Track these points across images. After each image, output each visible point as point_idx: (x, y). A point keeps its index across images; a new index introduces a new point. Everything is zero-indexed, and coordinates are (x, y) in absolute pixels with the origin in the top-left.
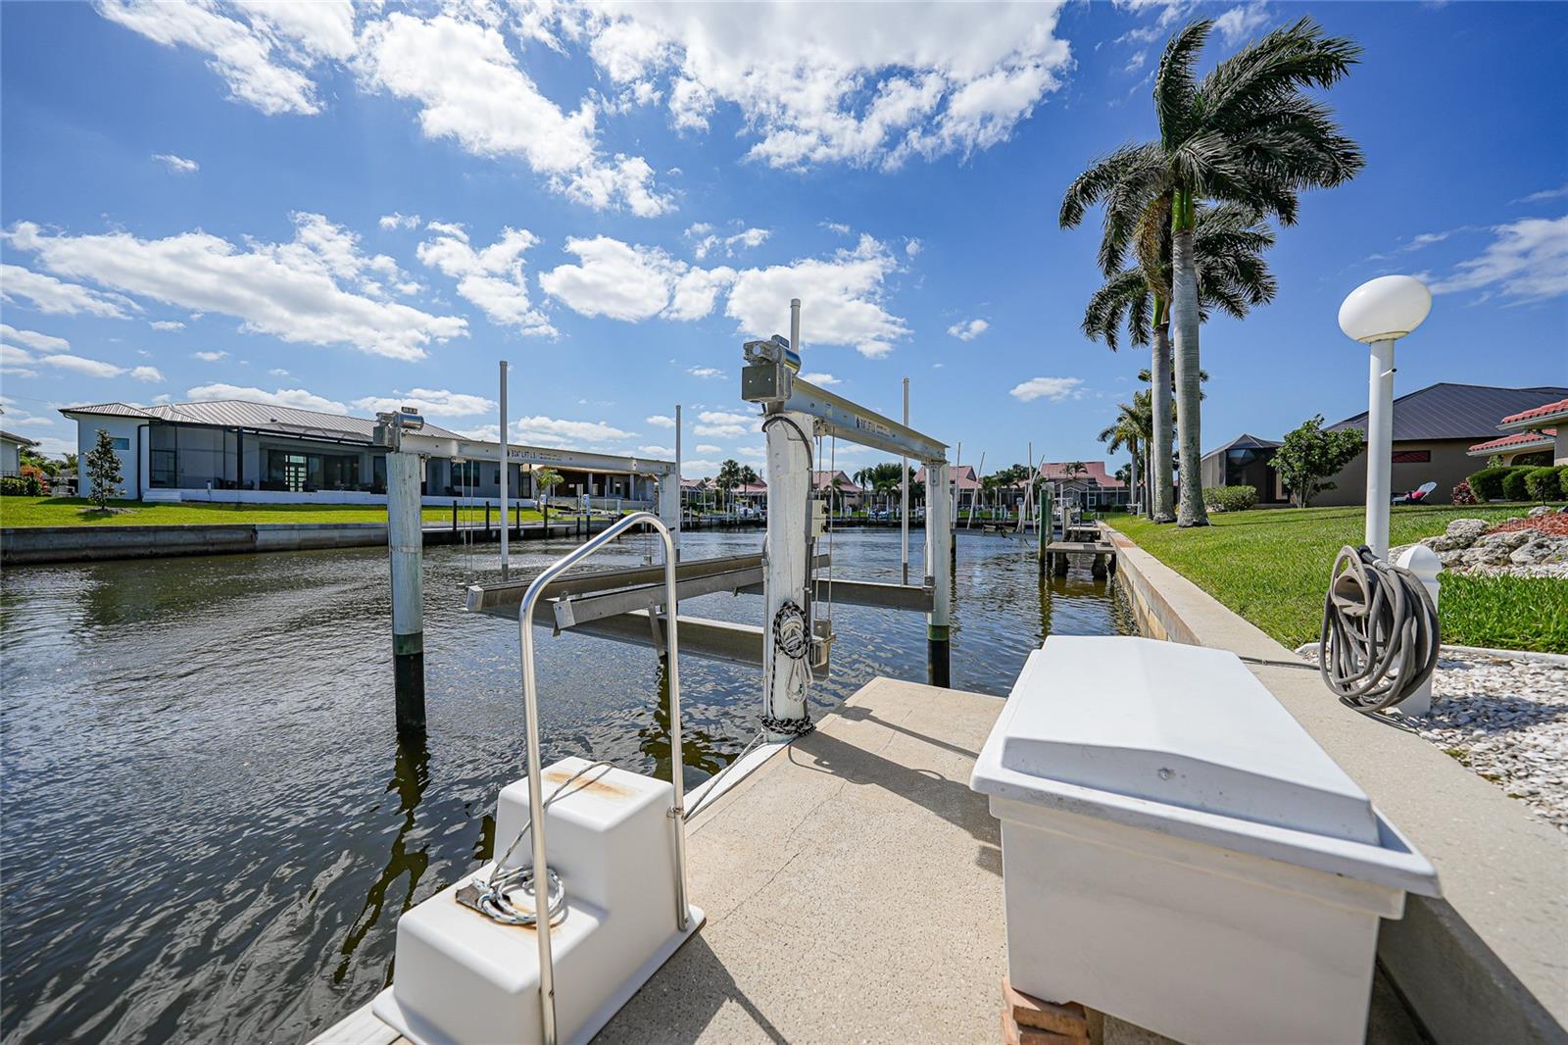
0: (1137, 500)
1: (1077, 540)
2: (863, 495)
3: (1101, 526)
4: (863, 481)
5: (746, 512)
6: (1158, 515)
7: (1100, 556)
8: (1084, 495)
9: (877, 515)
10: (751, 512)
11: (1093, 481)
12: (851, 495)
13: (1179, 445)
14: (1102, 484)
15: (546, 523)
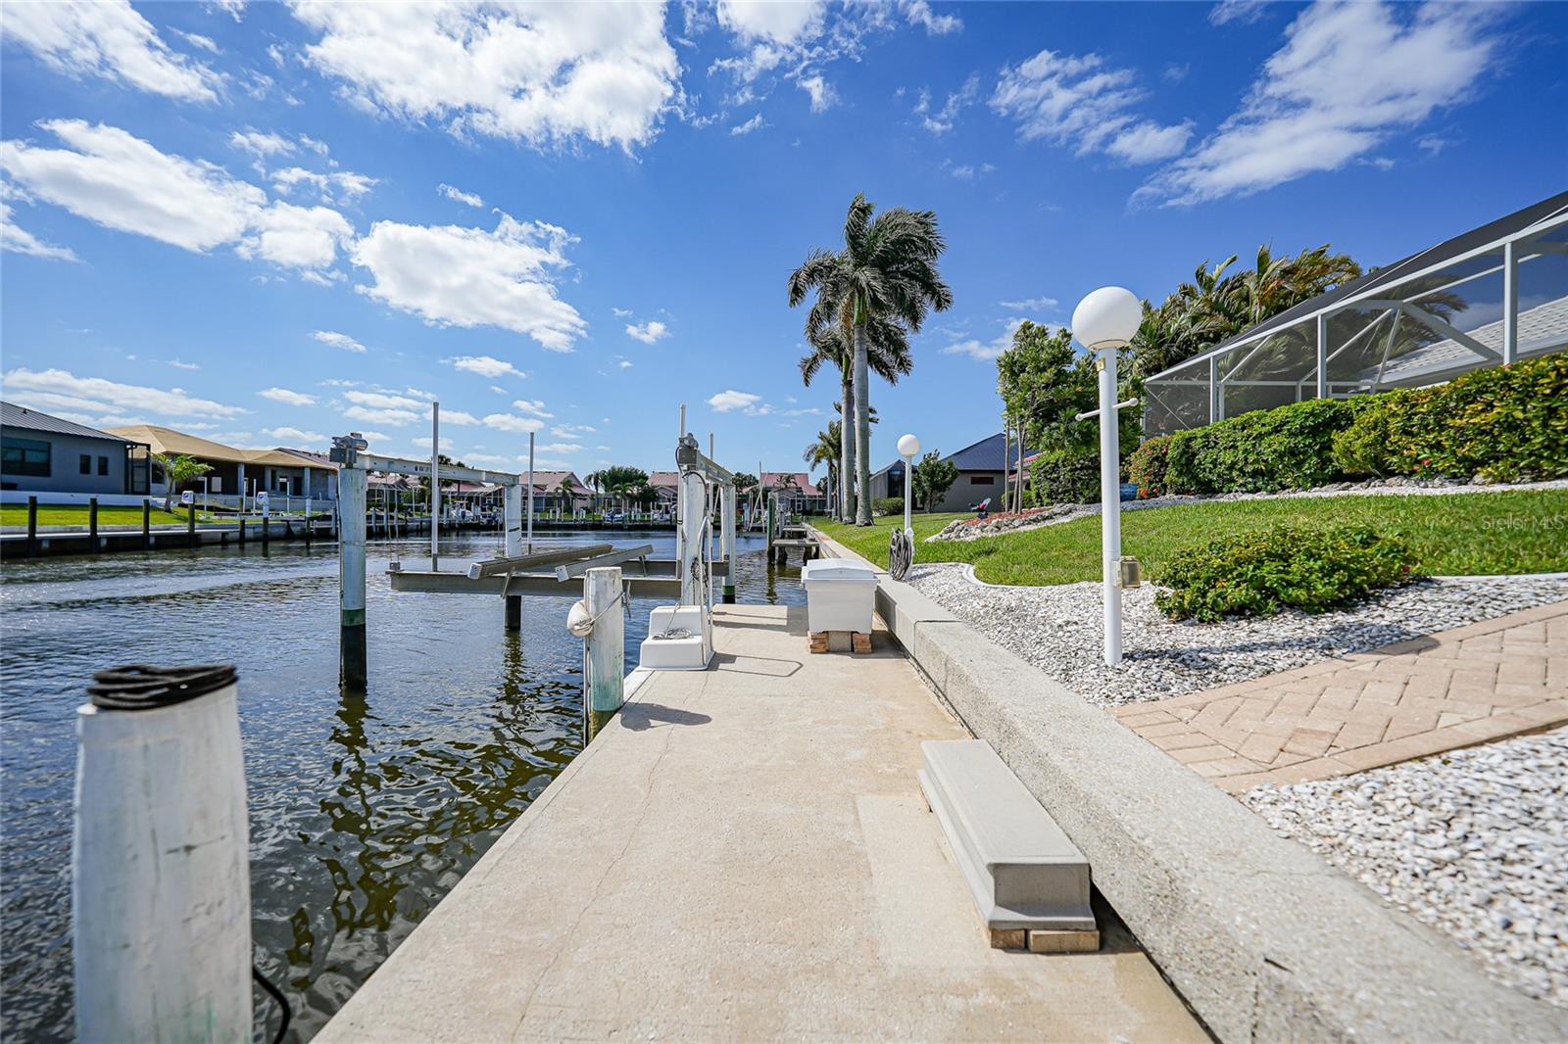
0: (832, 507)
1: (789, 538)
2: (595, 498)
3: (806, 526)
4: (596, 484)
6: (845, 518)
7: (808, 548)
8: (793, 501)
9: (612, 518)
10: (470, 514)
11: (799, 490)
12: (582, 497)
13: (858, 467)
14: (806, 492)
15: (192, 527)
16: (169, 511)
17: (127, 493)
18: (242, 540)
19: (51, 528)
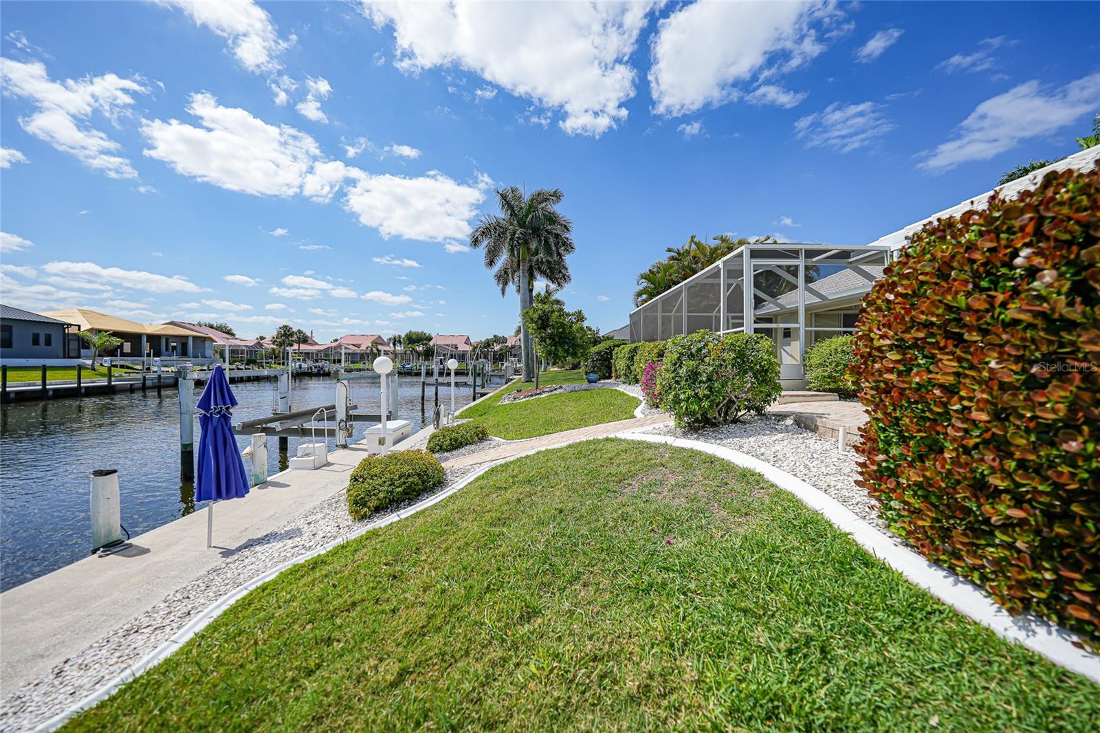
2: (395, 353)
4: (394, 344)
5: (300, 366)
9: (404, 367)
10: (305, 366)
15: (110, 381)
16: (94, 369)
17: (64, 357)
18: (144, 388)
19: (15, 383)
